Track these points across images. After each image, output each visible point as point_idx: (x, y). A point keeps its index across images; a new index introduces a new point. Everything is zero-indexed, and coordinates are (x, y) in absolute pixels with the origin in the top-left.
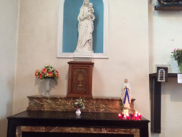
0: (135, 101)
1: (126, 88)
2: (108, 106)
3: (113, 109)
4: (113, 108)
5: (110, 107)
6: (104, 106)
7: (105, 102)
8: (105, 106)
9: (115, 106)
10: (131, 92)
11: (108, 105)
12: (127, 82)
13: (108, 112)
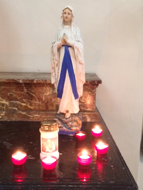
0: (100, 85)
1: (67, 46)
2: (18, 102)
3: (34, 110)
4: (32, 108)
5: (24, 104)
6: (4, 102)
7: (9, 91)
8: (7, 103)
9: (38, 102)
10: (81, 58)
11: (16, 99)
12: (71, 21)
13: (19, 119)
